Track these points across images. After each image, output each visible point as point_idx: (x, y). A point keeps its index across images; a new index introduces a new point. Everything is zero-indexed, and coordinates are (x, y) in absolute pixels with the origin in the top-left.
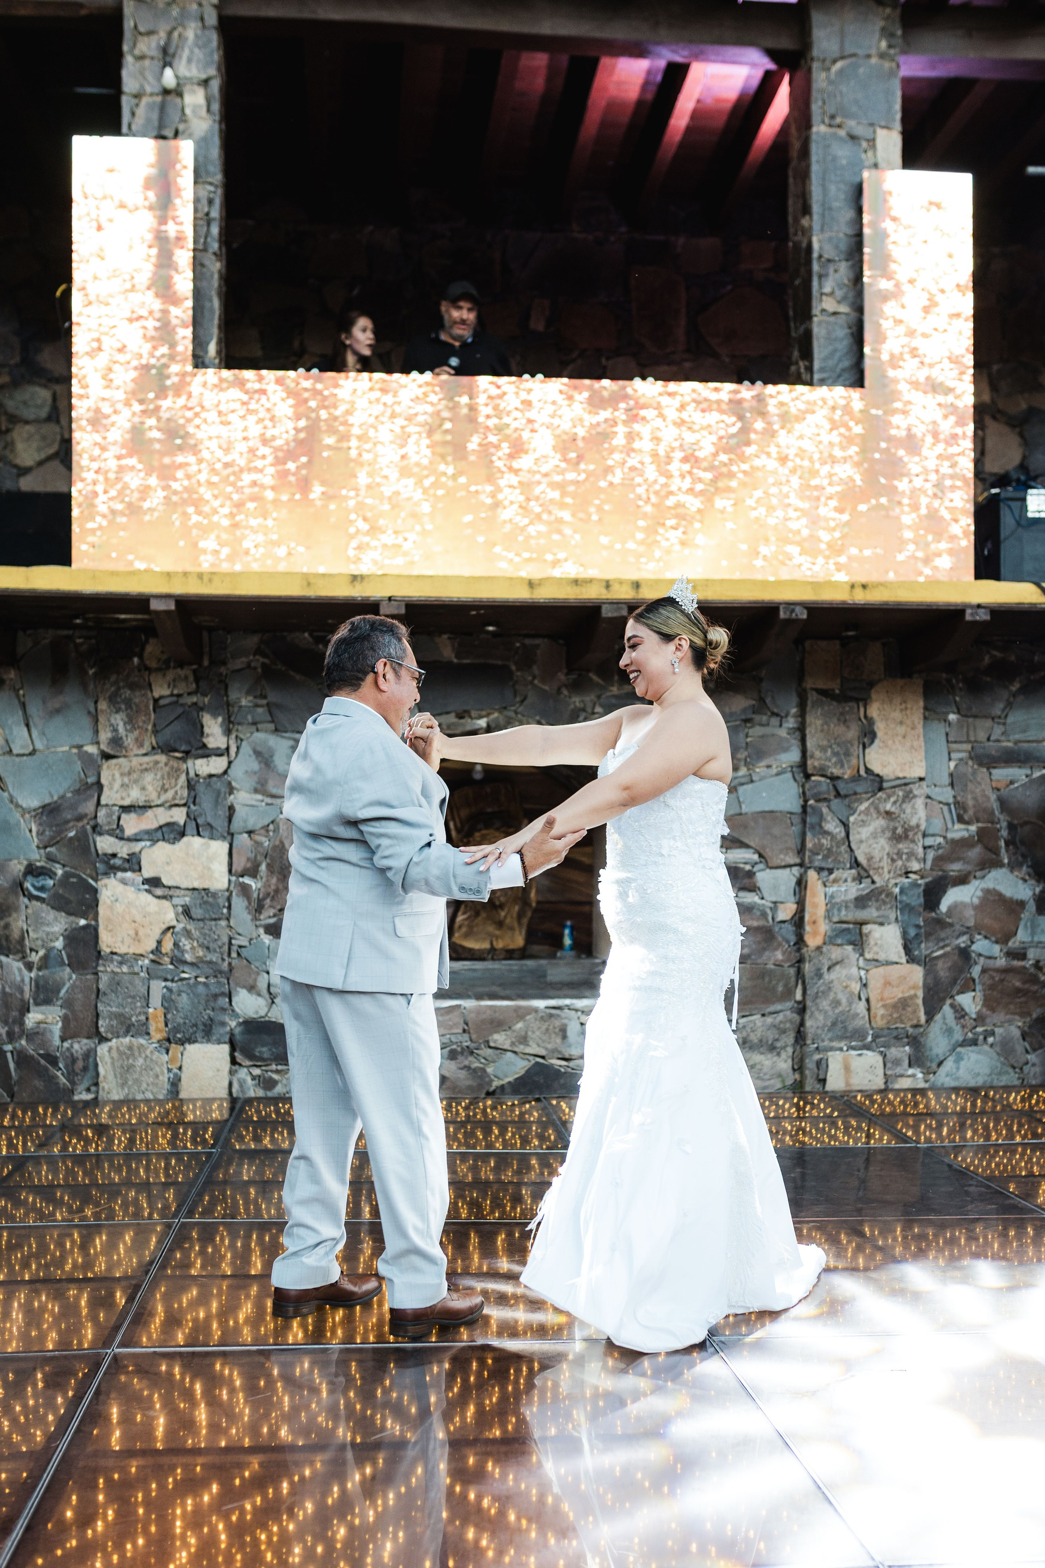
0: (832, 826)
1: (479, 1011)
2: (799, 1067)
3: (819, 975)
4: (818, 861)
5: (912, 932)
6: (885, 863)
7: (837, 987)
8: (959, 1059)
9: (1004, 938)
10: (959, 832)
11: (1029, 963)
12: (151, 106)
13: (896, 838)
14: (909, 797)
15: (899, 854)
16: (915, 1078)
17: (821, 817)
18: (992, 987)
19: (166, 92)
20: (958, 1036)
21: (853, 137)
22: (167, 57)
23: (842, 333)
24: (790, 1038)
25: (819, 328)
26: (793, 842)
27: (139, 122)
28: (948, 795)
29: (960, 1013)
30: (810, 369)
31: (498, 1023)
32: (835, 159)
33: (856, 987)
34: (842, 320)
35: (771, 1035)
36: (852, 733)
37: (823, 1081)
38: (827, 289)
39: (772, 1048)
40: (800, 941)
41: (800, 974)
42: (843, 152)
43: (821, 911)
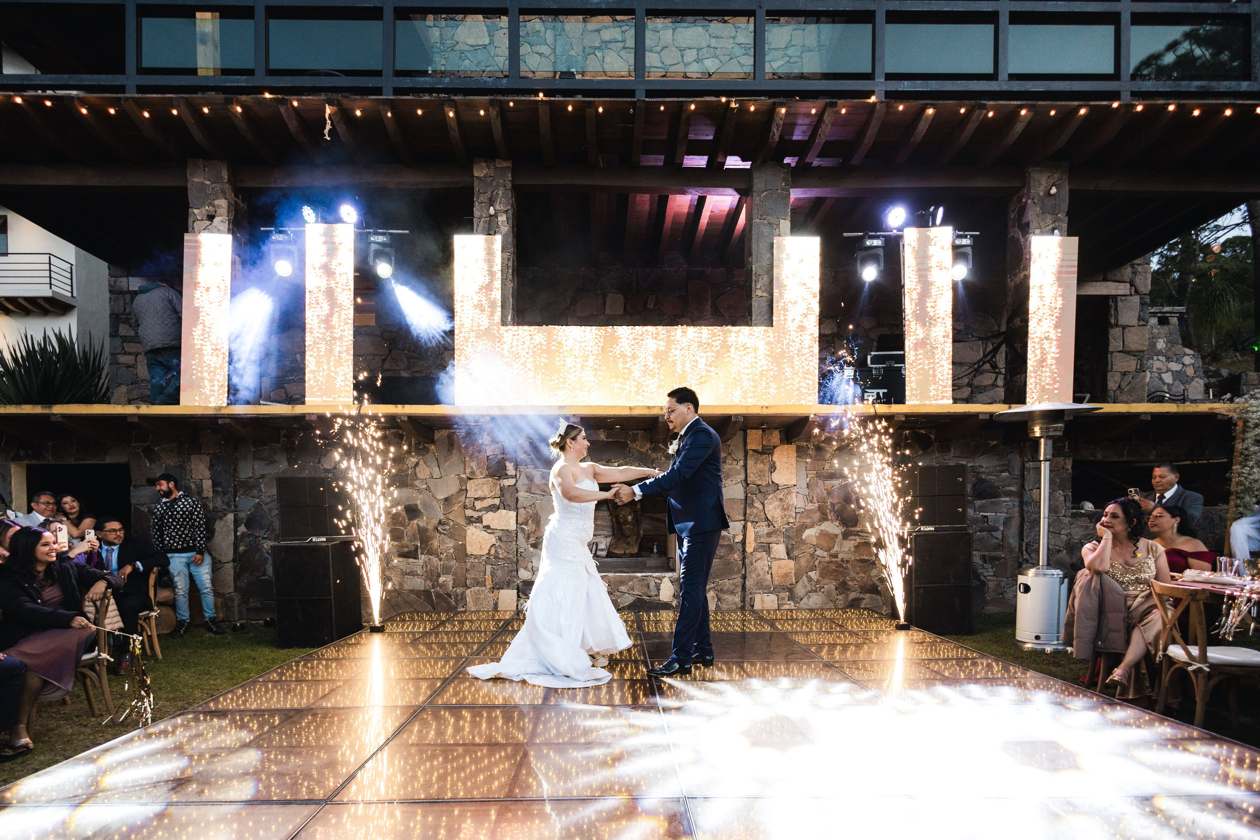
0: (757, 504)
1: (615, 577)
2: (743, 600)
3: (752, 564)
4: (752, 518)
5: (790, 547)
6: (779, 519)
7: (759, 568)
8: (809, 598)
9: (828, 550)
10: (810, 506)
11: (838, 560)
12: (485, 222)
13: (784, 509)
14: (789, 493)
15: (785, 516)
16: (791, 605)
17: (753, 500)
18: (823, 569)
19: (491, 216)
20: (809, 588)
21: (770, 224)
22: (491, 203)
23: (764, 304)
24: (740, 589)
25: (755, 303)
26: (742, 512)
27: (480, 228)
28: (806, 491)
29: (810, 579)
30: (751, 320)
31: (622, 582)
32: (762, 233)
33: (767, 569)
34: (764, 299)
35: (732, 588)
36: (767, 468)
37: (753, 606)
38: (758, 287)
39: (732, 593)
40: (744, 551)
41: (744, 564)
42: (766, 230)
43: (753, 538)
